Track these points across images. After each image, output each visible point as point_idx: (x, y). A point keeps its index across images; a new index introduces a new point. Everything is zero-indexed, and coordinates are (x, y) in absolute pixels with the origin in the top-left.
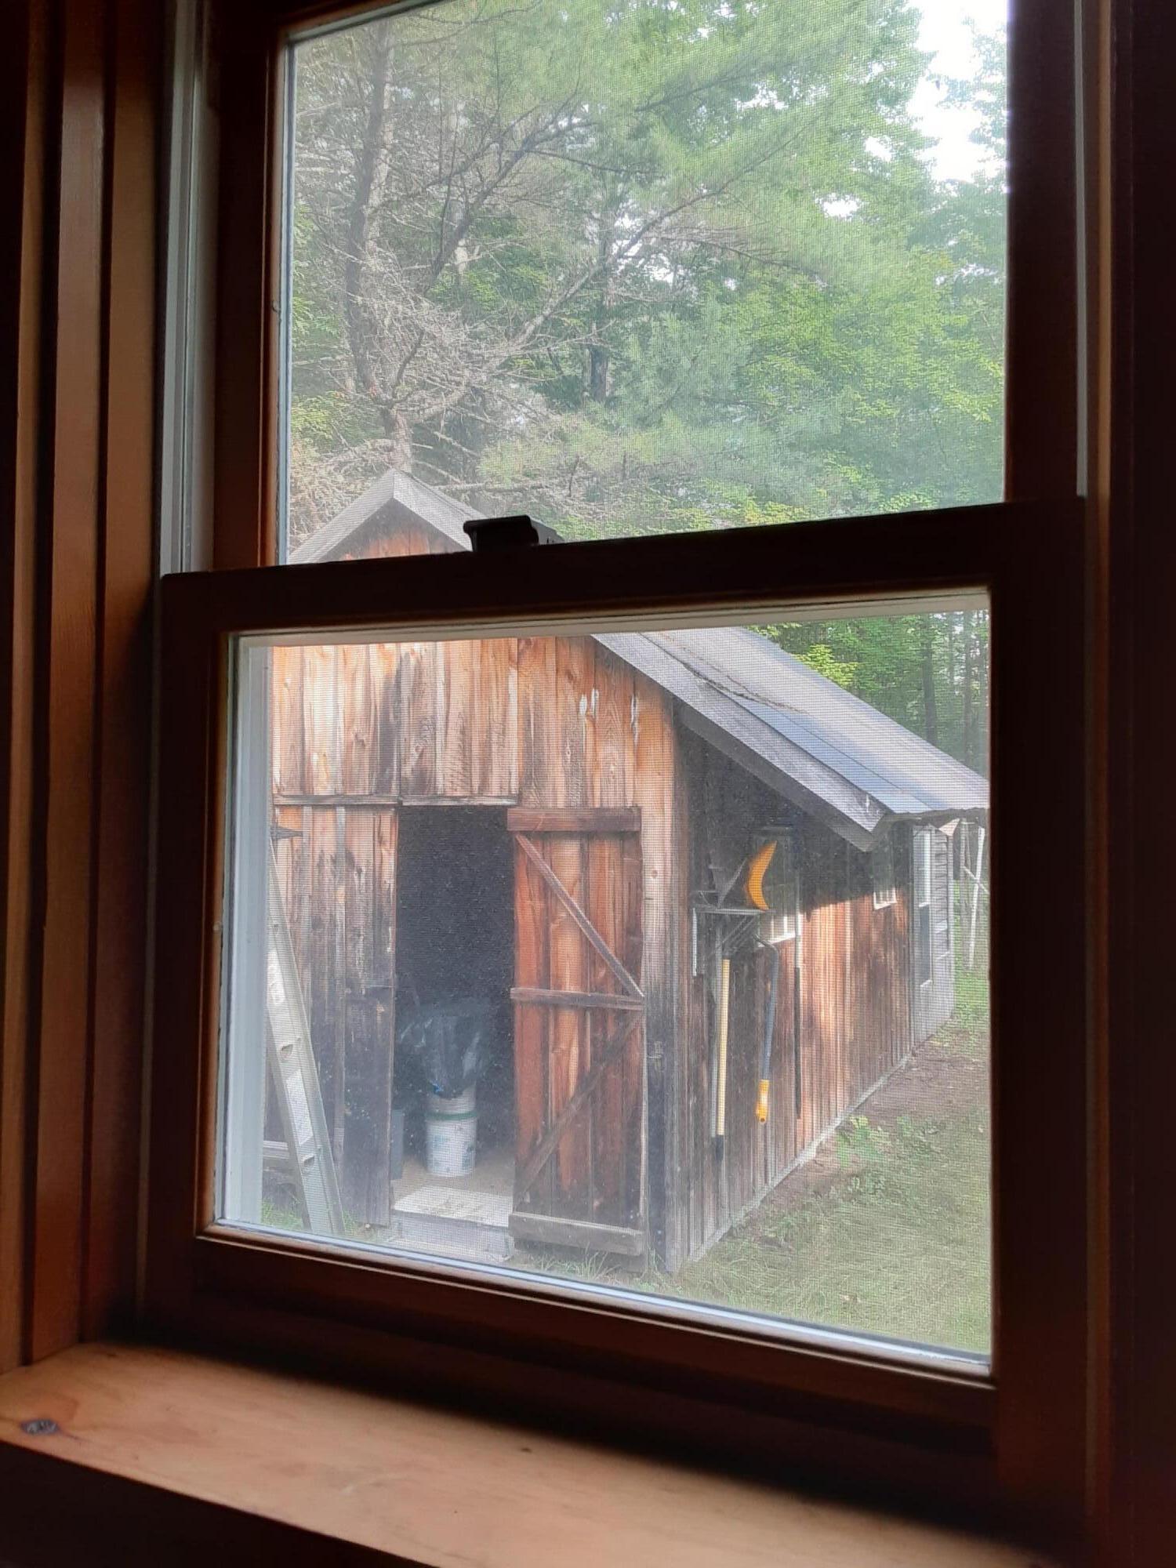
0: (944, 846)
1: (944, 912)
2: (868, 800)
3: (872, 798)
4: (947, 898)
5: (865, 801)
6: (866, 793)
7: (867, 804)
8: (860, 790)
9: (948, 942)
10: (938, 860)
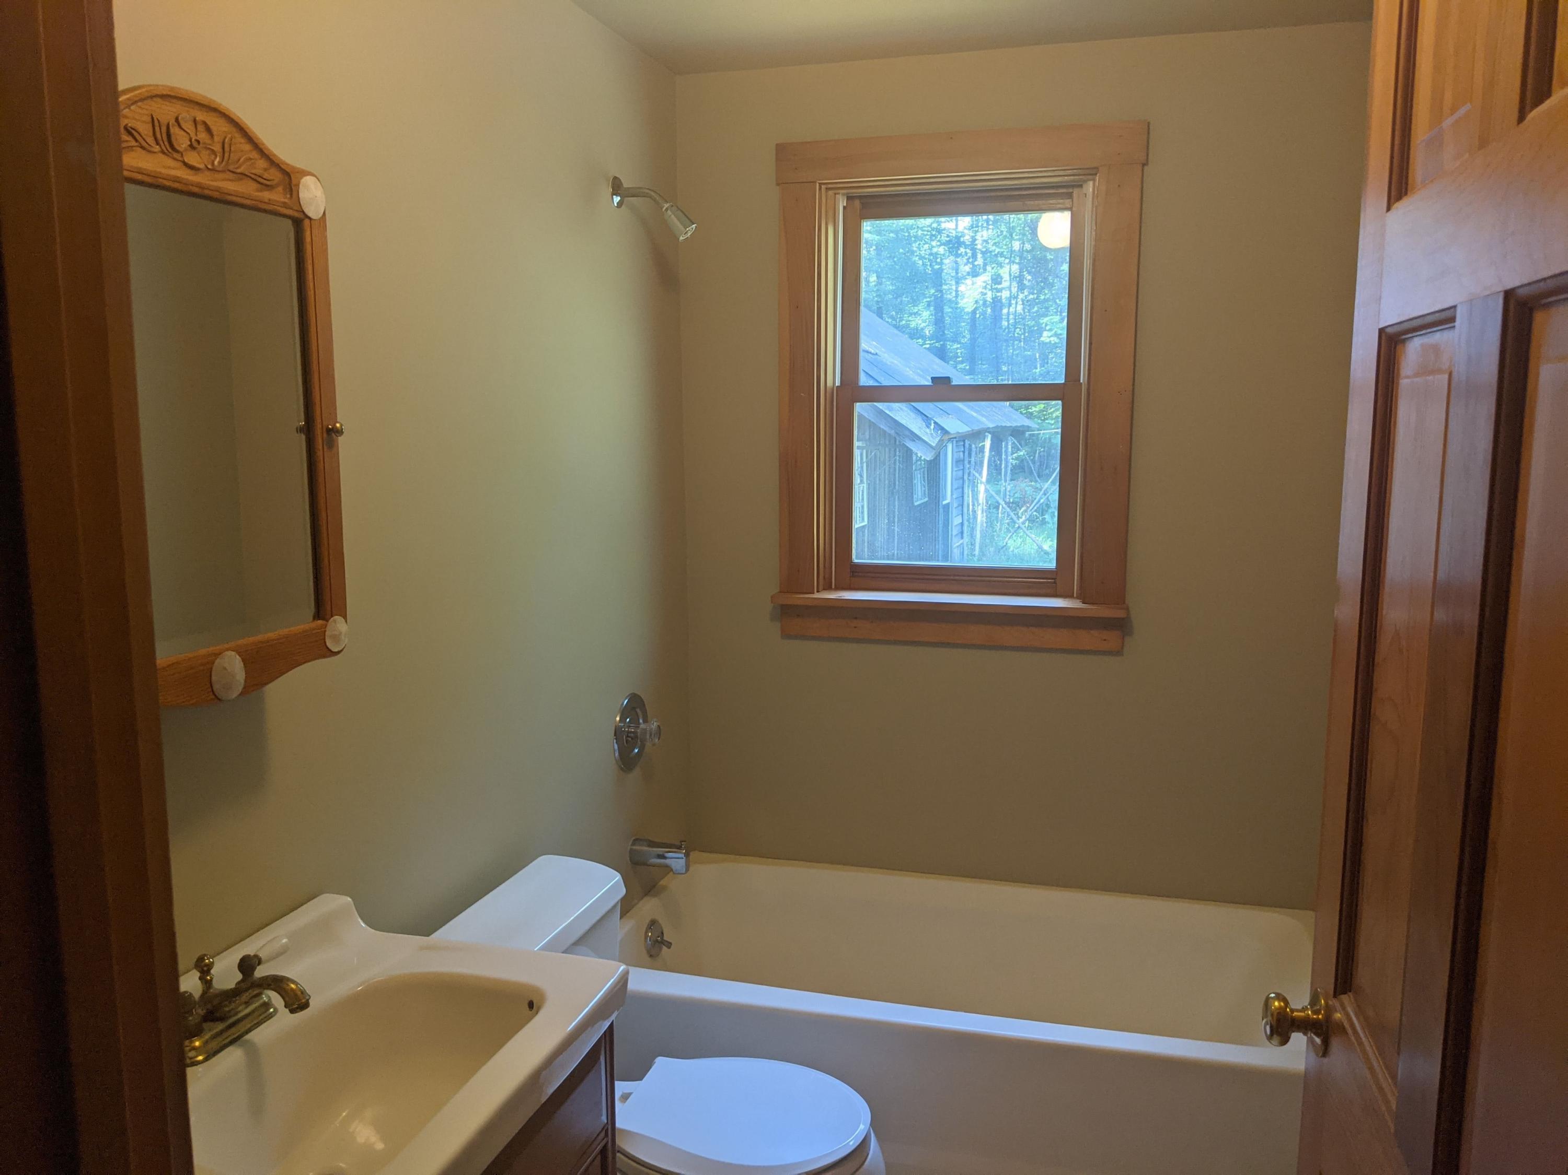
0: (961, 454)
1: (960, 507)
2: (933, 425)
3: (935, 423)
4: (963, 497)
5: (930, 424)
6: (931, 419)
7: (932, 427)
8: (927, 417)
9: (962, 533)
10: (957, 466)
